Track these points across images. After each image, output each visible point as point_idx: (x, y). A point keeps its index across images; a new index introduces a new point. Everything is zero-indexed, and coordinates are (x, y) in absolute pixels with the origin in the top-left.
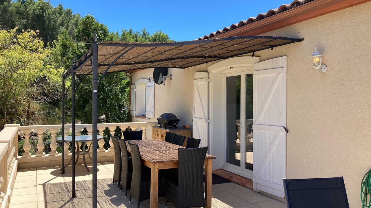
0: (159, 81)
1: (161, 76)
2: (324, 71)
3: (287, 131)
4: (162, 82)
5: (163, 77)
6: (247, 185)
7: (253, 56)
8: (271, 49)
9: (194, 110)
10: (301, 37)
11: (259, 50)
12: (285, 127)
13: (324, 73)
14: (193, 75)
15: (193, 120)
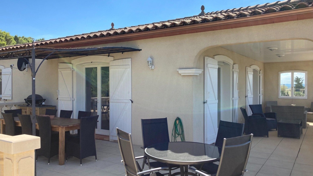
0: (22, 68)
1: (24, 64)
2: (153, 68)
3: (132, 102)
4: (25, 69)
5: (26, 65)
6: (105, 139)
7: (109, 56)
8: (122, 53)
9: (59, 91)
10: (140, 49)
11: (113, 53)
12: (131, 100)
13: (153, 70)
14: (58, 65)
15: (57, 99)
